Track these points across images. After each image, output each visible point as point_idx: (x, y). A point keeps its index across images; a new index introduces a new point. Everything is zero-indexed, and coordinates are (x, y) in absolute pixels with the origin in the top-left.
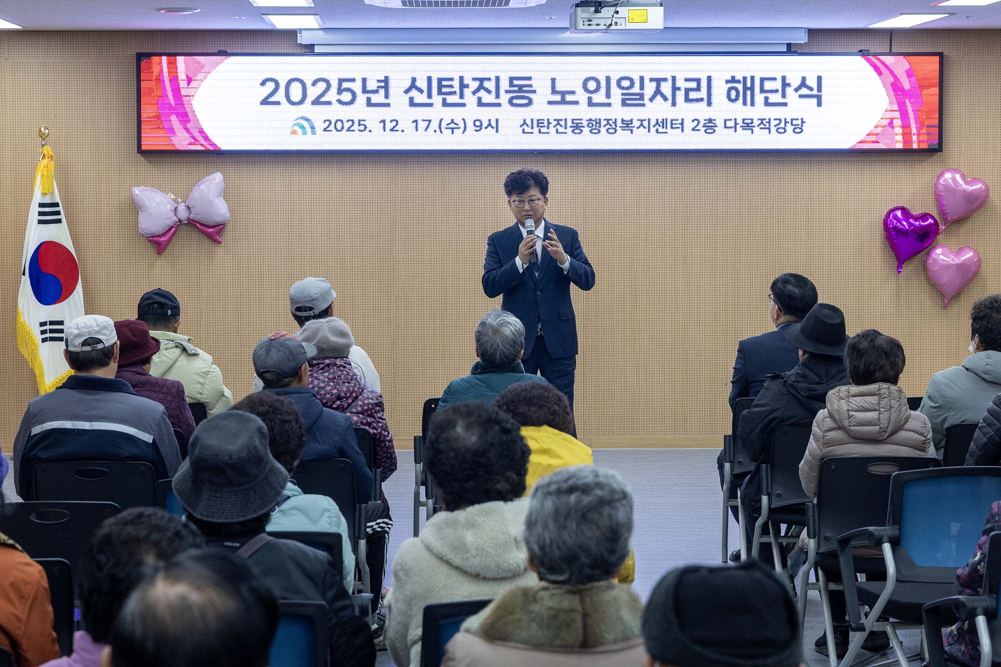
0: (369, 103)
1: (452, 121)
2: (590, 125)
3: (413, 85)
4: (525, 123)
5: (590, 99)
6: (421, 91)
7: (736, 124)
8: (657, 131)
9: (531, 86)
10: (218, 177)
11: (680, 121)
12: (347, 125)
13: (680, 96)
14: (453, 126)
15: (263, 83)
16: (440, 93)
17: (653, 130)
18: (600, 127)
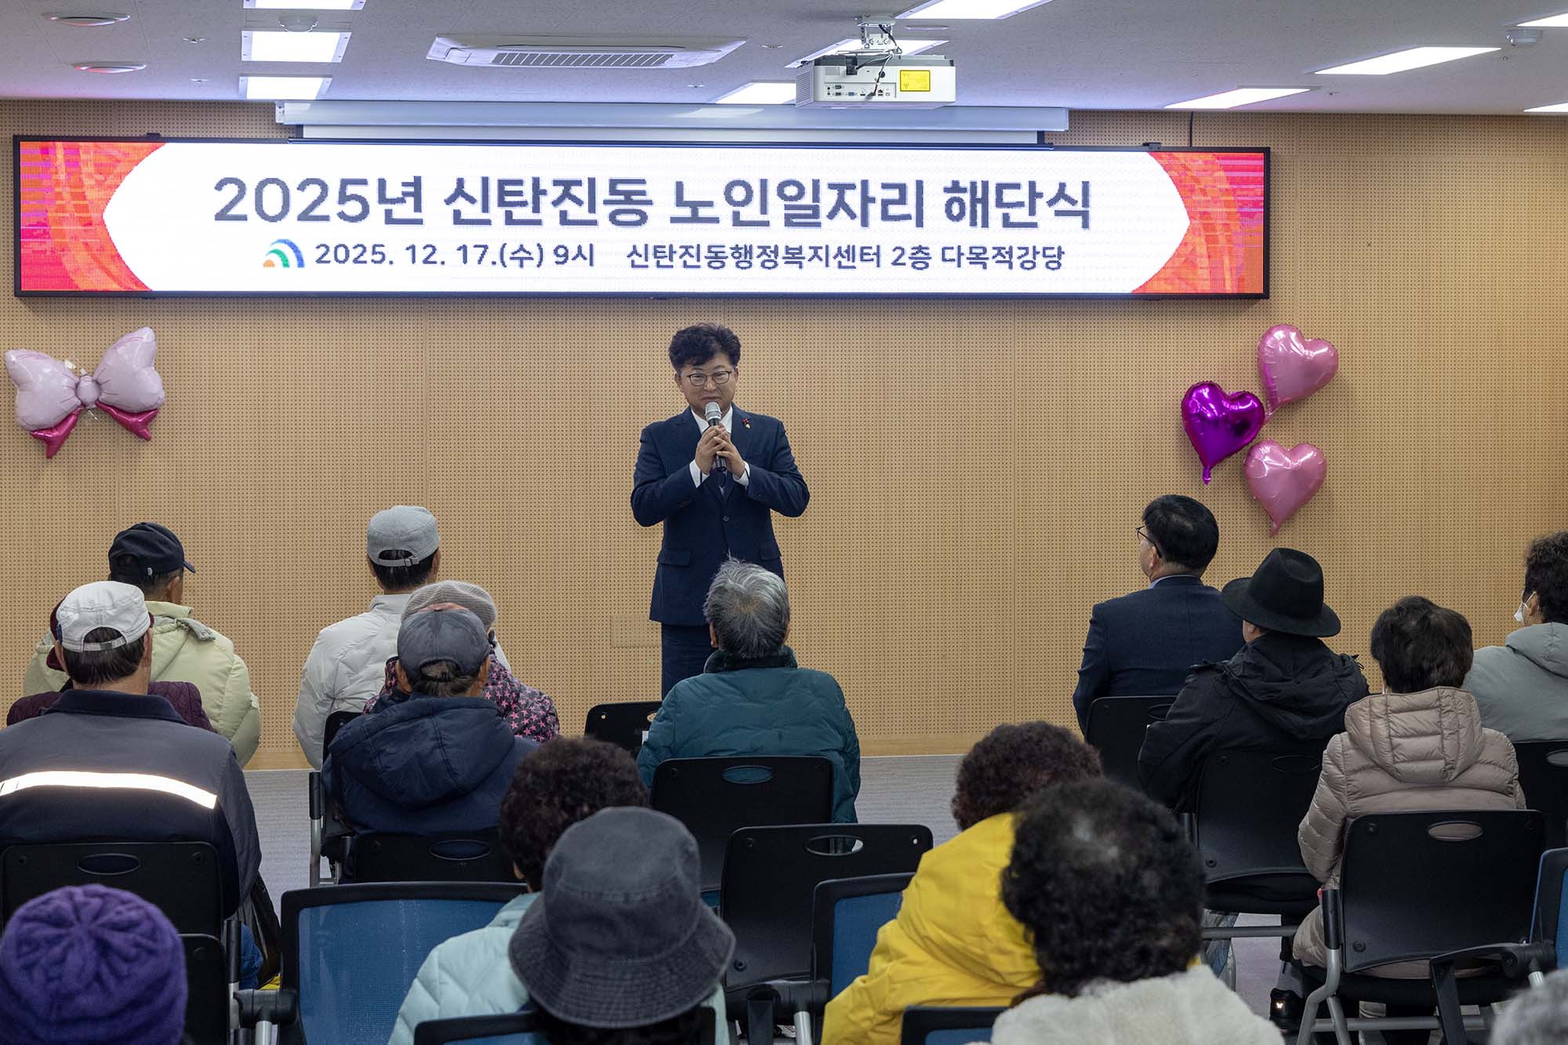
0: (389, 219)
1: (522, 248)
2: (737, 255)
3: (460, 191)
4: (635, 251)
5: (736, 215)
6: (472, 200)
7: (960, 254)
8: (840, 266)
9: (643, 193)
10: (146, 335)
11: (874, 250)
12: (354, 254)
13: (875, 210)
14: (521, 256)
15: (219, 186)
16: (502, 203)
17: (833, 263)
18: (751, 258)
